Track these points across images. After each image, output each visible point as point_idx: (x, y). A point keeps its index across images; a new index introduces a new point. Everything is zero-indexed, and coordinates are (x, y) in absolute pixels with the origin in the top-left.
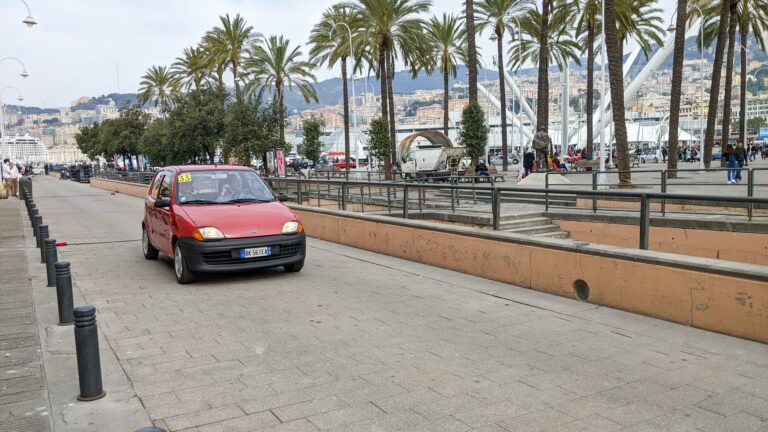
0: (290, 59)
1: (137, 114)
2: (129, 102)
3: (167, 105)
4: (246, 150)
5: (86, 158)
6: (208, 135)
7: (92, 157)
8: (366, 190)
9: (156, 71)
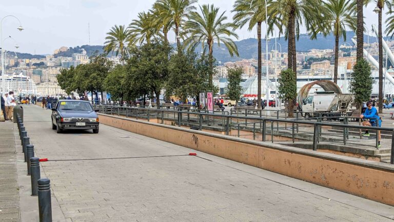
0: (219, 23)
1: (103, 61)
2: (97, 51)
3: (125, 55)
4: (184, 91)
5: (64, 93)
6: (156, 78)
7: (69, 92)
8: (275, 125)
9: (118, 29)
